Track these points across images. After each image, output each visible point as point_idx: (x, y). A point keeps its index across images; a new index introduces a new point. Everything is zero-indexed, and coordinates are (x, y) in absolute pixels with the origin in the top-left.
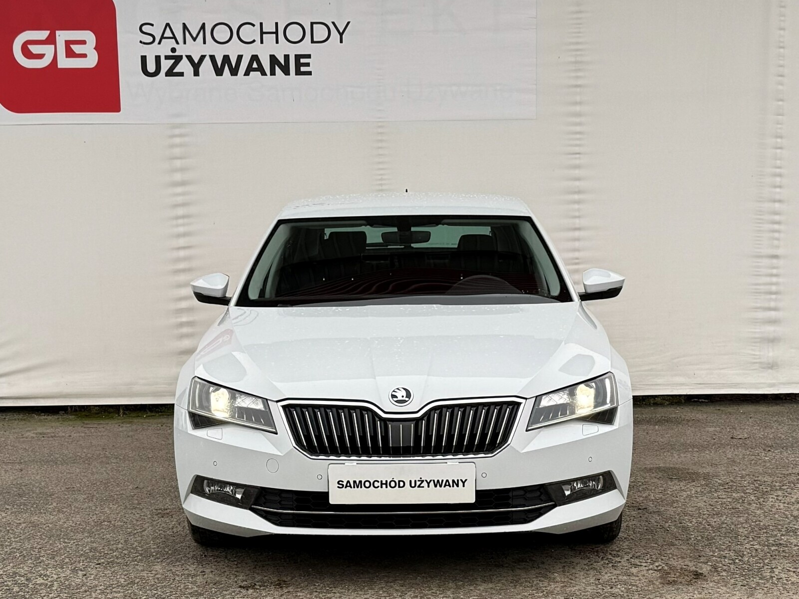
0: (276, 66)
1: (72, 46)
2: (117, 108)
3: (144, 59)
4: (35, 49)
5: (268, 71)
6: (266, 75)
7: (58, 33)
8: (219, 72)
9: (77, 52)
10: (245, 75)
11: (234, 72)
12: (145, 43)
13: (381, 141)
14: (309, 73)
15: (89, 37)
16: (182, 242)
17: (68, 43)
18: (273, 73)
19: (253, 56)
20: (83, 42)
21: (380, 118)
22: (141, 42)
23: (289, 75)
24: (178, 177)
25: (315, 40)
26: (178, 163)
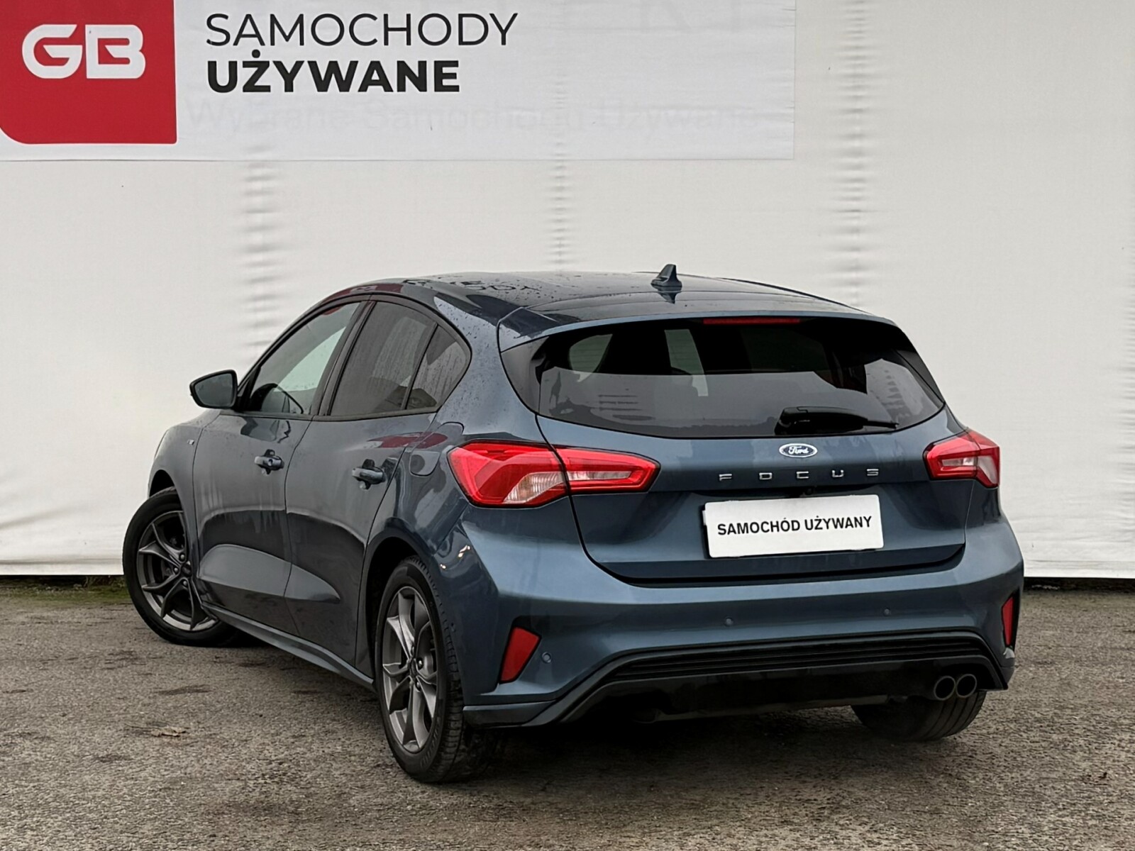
0: (407, 78)
1: (108, 47)
2: (171, 138)
3: (212, 66)
4: (53, 51)
5: (394, 84)
6: (391, 90)
7: (88, 28)
8: (322, 85)
9: (115, 56)
10: (359, 91)
11: (344, 86)
12: (214, 44)
13: (561, 189)
14: (456, 88)
15: (134, 34)
16: (261, 334)
17: (103, 43)
18: (401, 88)
19: (372, 63)
20: (125, 42)
22: (209, 42)
23: (425, 90)
24: (257, 238)
25: (464, 40)
26: (258, 219)
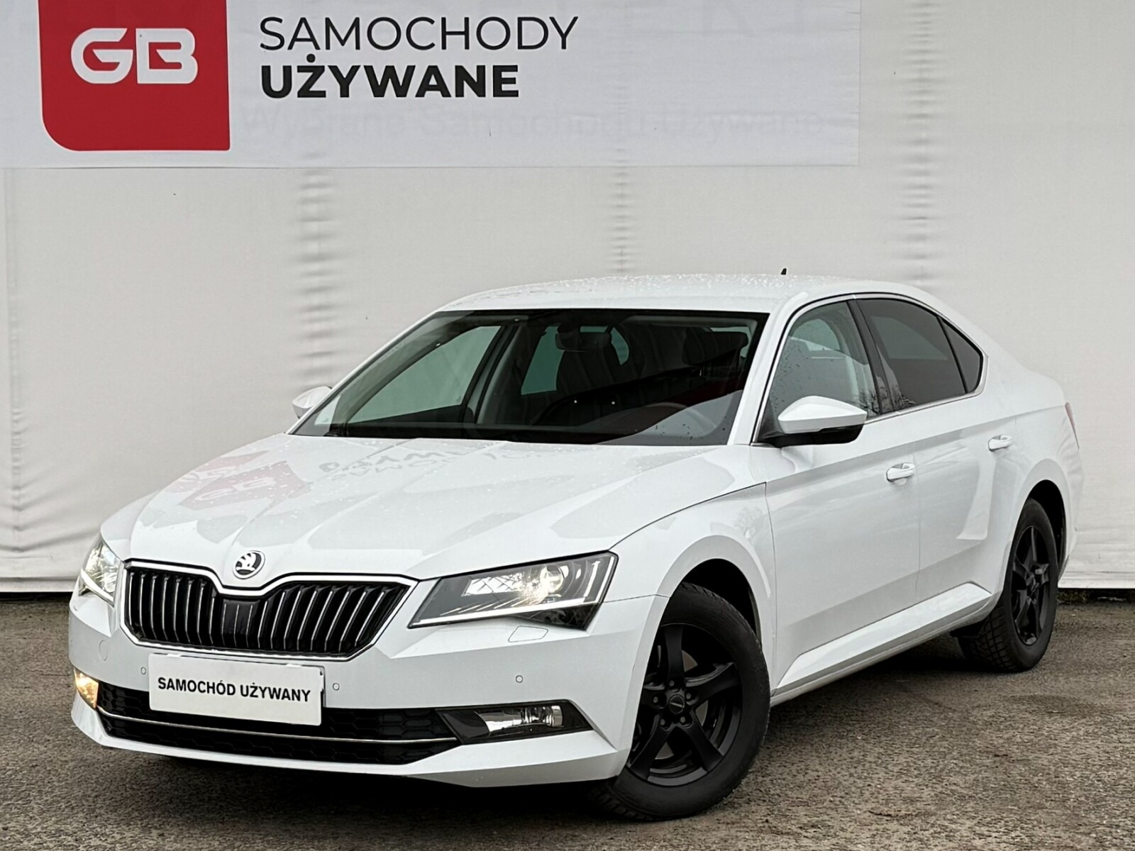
0: (465, 83)
1: (160, 52)
2: (225, 146)
3: (266, 71)
5: (452, 89)
6: (449, 95)
7: (139, 31)
8: (379, 91)
9: (166, 60)
10: (417, 96)
11: (401, 91)
12: (268, 48)
13: (622, 196)
14: (515, 94)
15: (186, 38)
16: (317, 345)
17: (154, 47)
18: (460, 93)
19: (430, 67)
20: (176, 46)
21: (621, 161)
22: (262, 46)
23: (484, 96)
24: (313, 247)
25: (523, 45)
26: (314, 227)
